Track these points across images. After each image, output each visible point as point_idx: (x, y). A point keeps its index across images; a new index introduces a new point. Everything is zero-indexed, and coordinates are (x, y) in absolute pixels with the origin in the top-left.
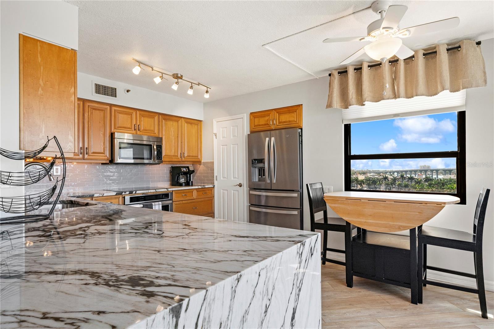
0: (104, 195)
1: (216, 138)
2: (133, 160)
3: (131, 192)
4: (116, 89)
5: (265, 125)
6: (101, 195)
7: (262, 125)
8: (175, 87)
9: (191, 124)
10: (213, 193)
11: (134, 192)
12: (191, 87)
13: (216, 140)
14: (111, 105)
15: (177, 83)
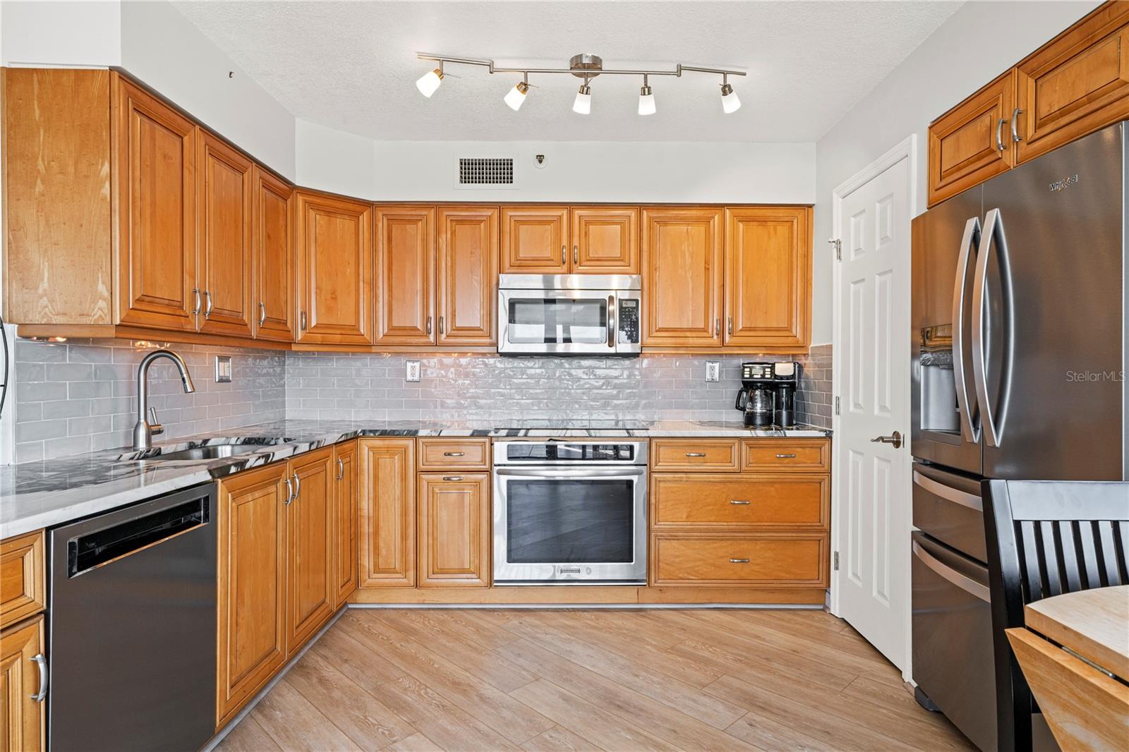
0: (441, 435)
1: (839, 258)
2: (545, 344)
3: (513, 433)
4: (511, 160)
5: (979, 157)
6: (434, 434)
7: (970, 161)
8: (582, 105)
9: (763, 221)
10: (826, 461)
11: (522, 433)
12: (646, 90)
13: (840, 264)
14: (500, 206)
15: (585, 90)
